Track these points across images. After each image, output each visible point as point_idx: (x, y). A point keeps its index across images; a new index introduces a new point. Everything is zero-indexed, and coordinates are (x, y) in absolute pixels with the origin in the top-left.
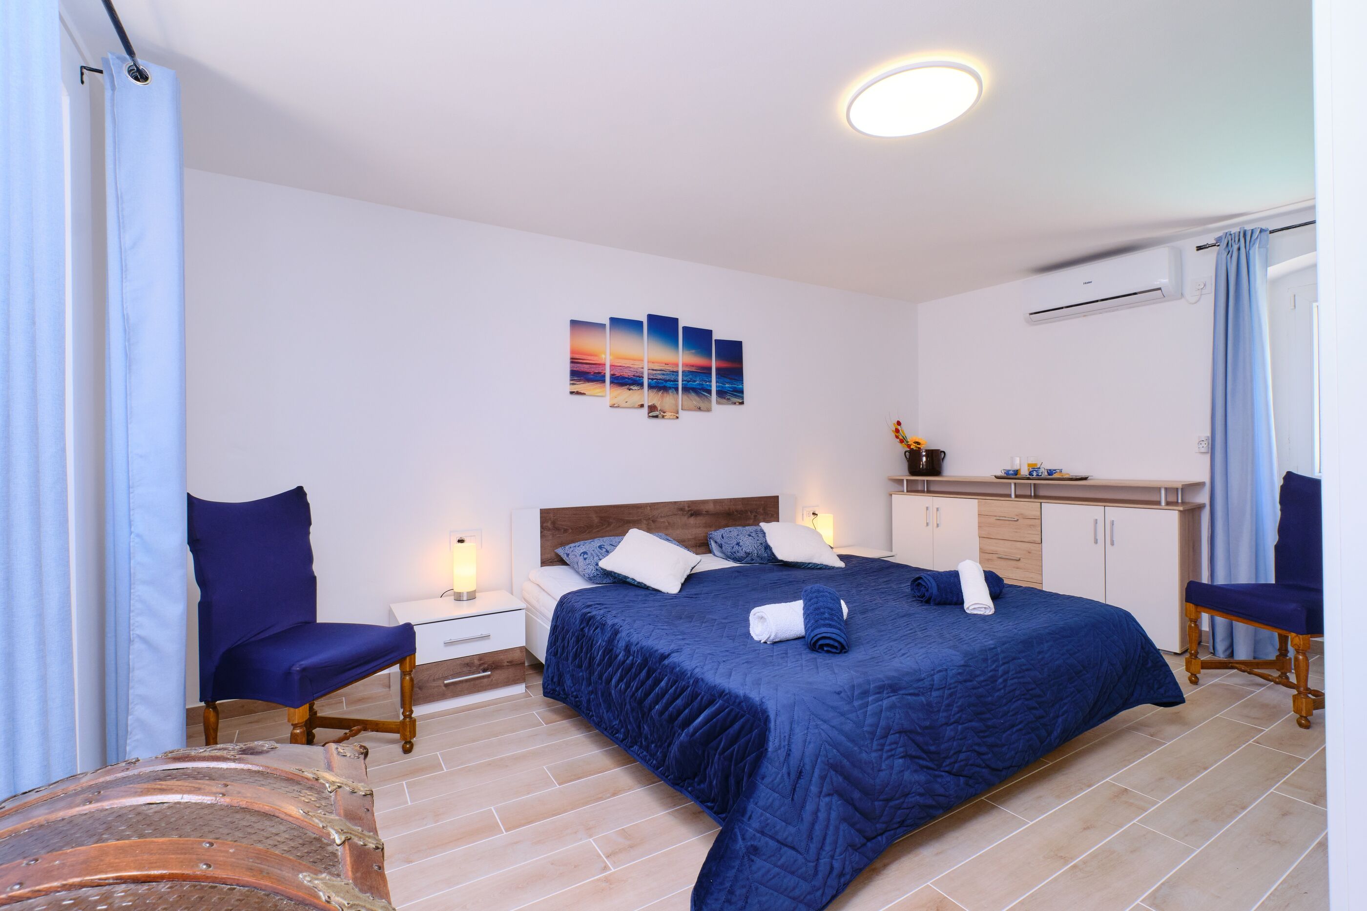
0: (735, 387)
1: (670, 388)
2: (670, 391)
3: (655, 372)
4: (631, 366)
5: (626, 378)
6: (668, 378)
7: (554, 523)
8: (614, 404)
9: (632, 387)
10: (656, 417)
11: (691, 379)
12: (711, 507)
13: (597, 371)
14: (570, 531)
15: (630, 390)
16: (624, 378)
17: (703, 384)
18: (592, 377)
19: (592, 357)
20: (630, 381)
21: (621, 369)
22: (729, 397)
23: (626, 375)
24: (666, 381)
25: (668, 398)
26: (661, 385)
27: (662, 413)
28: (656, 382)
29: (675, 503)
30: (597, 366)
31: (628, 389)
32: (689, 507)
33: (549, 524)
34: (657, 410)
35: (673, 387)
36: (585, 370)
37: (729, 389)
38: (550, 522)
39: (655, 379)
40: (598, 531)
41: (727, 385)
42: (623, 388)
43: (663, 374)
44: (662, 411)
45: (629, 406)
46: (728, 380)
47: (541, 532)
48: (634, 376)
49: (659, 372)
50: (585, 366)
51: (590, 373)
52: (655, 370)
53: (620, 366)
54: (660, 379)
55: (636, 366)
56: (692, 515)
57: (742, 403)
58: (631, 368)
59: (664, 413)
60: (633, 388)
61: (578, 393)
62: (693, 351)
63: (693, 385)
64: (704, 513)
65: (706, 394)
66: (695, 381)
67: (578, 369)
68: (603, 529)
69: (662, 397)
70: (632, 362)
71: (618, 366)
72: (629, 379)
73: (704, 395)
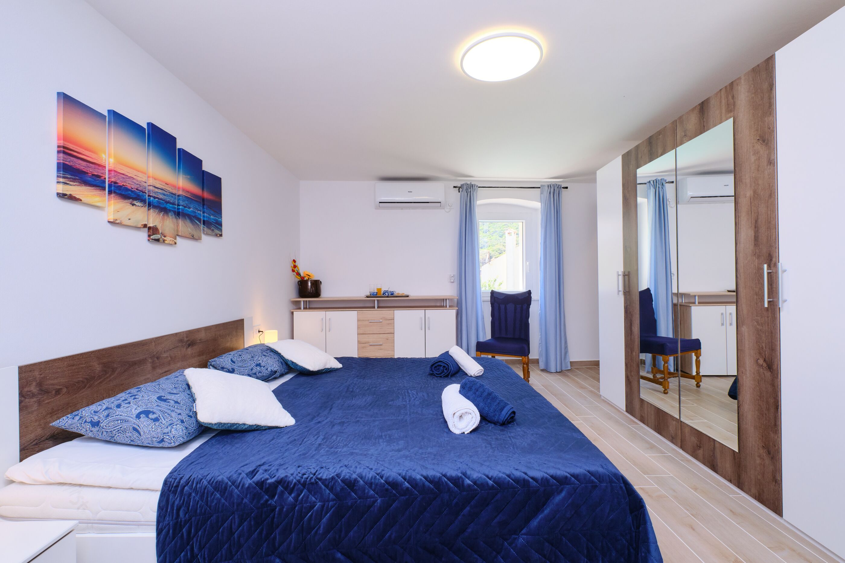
0: (217, 220)
1: (170, 211)
2: (170, 214)
3: (156, 190)
4: (135, 177)
5: (129, 190)
6: (168, 199)
7: (40, 384)
8: (116, 220)
9: (135, 202)
10: (158, 240)
11: (187, 205)
12: (202, 335)
13: (96, 174)
14: (65, 390)
15: (133, 205)
16: (127, 189)
17: (195, 212)
18: (89, 179)
19: (91, 153)
20: (133, 195)
21: (123, 178)
22: (213, 228)
23: (129, 186)
24: (167, 202)
25: (168, 222)
26: (162, 206)
27: (163, 237)
28: (158, 202)
29: (176, 334)
30: (97, 167)
31: (131, 204)
32: (187, 337)
33: (33, 388)
34: (159, 233)
35: (172, 210)
36: (82, 168)
37: (213, 221)
38: (34, 383)
39: (157, 198)
40: (101, 383)
41: (212, 217)
42: (126, 201)
43: (164, 195)
44: (163, 235)
45: (132, 225)
46: (212, 212)
47: (20, 402)
48: (137, 189)
49: (160, 191)
50: (81, 162)
51: (88, 173)
52: (157, 188)
53: (123, 174)
54: (161, 199)
55: (139, 179)
56: (189, 345)
57: (221, 235)
58: (134, 179)
59: (165, 237)
60: (137, 204)
61: (71, 198)
62: (189, 177)
63: (188, 211)
64: (198, 341)
65: (198, 222)
66: (189, 208)
67: (71, 164)
68: (107, 378)
69: (163, 219)
70: (136, 173)
71: (121, 173)
72: (132, 191)
73: (195, 222)
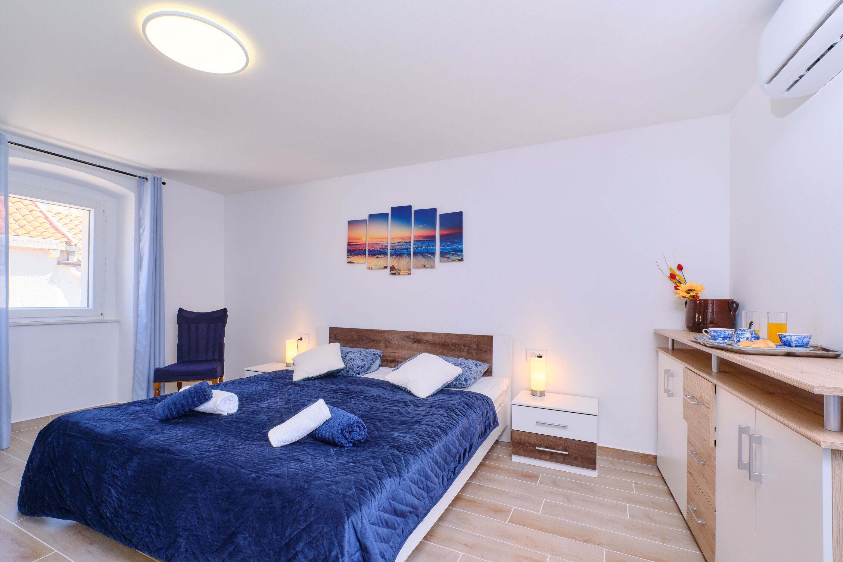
0: (455, 248)
1: (404, 254)
2: (404, 256)
3: (394, 244)
4: (379, 243)
5: (376, 251)
6: (402, 247)
7: (336, 335)
8: (369, 268)
9: (379, 256)
10: (394, 274)
11: (419, 246)
12: (430, 338)
13: (360, 249)
14: (343, 341)
15: (378, 258)
16: (375, 251)
17: (427, 249)
18: (358, 252)
19: (359, 240)
20: (378, 253)
21: (373, 246)
22: (449, 256)
23: (376, 249)
24: (401, 249)
25: (402, 261)
26: (398, 253)
27: (398, 271)
28: (395, 251)
29: (404, 332)
30: (361, 245)
31: (377, 257)
32: (413, 336)
33: (333, 336)
34: (395, 270)
35: (406, 253)
37: (449, 250)
38: (333, 335)
39: (394, 249)
40: (357, 344)
41: (448, 247)
42: (375, 257)
43: (400, 245)
44: (398, 270)
45: (377, 268)
46: (449, 243)
47: (329, 340)
48: (381, 249)
49: (396, 244)
50: (354, 246)
51: (357, 250)
52: (394, 243)
53: (373, 244)
54: (397, 249)
55: (382, 243)
56: (415, 342)
58: (379, 244)
59: (400, 271)
60: (380, 257)
61: (350, 262)
62: (421, 226)
63: (421, 250)
64: (425, 341)
65: (430, 256)
66: (422, 247)
67: (351, 248)
68: (360, 343)
69: (399, 260)
70: (380, 240)
71: (372, 244)
72: (377, 251)
73: (429, 256)
